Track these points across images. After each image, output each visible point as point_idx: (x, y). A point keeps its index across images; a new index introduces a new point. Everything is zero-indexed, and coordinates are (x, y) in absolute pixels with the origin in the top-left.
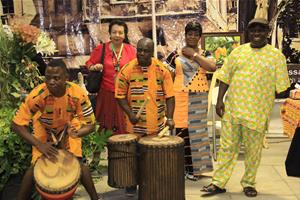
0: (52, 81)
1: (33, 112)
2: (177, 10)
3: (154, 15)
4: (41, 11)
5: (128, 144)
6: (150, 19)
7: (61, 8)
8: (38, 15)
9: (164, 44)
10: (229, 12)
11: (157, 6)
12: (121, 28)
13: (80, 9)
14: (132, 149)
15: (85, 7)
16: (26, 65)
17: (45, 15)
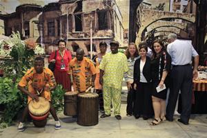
0: (38, 67)
1: (28, 81)
2: (102, 36)
3: (91, 38)
4: (42, 35)
5: (73, 96)
6: (89, 40)
7: (50, 34)
8: (40, 37)
9: (95, 51)
10: (125, 38)
11: (93, 34)
12: (63, 43)
13: (59, 35)
14: (75, 99)
15: (61, 34)
16: (30, 59)
17: (43, 37)
